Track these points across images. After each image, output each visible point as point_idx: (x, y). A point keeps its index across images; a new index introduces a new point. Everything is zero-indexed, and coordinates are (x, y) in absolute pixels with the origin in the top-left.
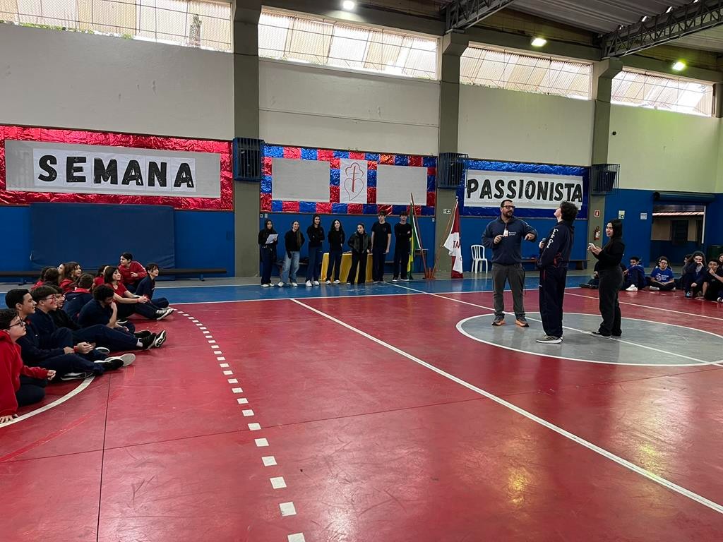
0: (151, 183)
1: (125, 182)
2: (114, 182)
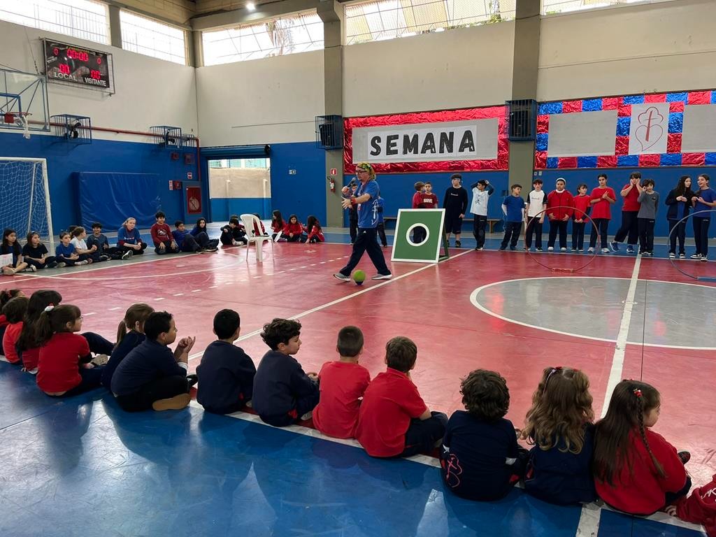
0: (442, 151)
1: (423, 152)
2: (416, 152)
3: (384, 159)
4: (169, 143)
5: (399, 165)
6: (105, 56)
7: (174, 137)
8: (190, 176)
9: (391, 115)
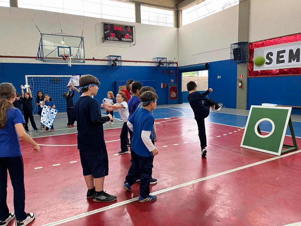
2: (298, 61)
3: (274, 66)
4: (161, 65)
5: (285, 70)
6: (132, 27)
7: (163, 63)
8: (172, 81)
9: (281, 37)
